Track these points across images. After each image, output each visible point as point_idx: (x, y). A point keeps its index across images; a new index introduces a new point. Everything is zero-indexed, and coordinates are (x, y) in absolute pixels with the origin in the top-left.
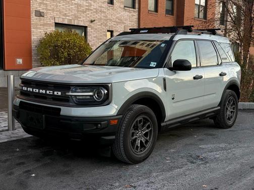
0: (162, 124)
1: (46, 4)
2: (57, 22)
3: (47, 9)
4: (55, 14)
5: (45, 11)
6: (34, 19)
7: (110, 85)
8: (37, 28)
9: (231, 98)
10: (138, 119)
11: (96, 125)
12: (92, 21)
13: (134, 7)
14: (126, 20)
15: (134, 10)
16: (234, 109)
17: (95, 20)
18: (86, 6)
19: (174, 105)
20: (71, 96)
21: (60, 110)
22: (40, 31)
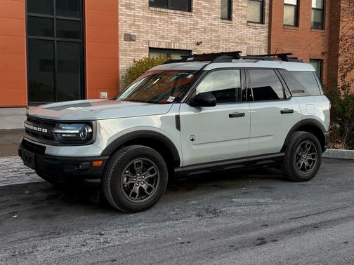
0: (176, 170)
1: (138, 25)
2: (152, 46)
3: (139, 32)
4: (149, 37)
5: (136, 34)
6: (123, 44)
7: (94, 123)
10: (135, 162)
11: (78, 165)
12: (198, 44)
13: (262, 22)
14: (250, 39)
15: (262, 25)
17: (201, 42)
18: (191, 24)
19: (195, 147)
21: (44, 148)
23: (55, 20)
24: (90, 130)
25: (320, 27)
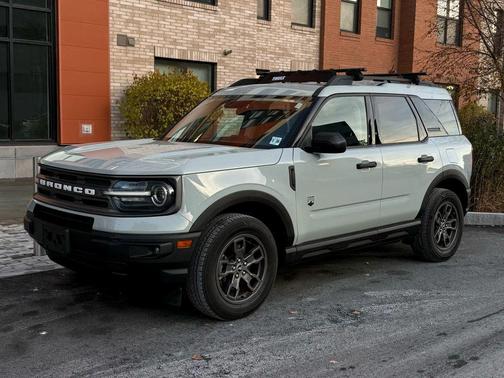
0: (288, 251)
1: (138, 23)
2: (159, 56)
3: (140, 33)
4: (154, 41)
5: (136, 36)
6: (115, 51)
7: (178, 179)
8: (120, 68)
9: (448, 204)
10: (236, 240)
11: (153, 248)
12: (226, 54)
13: (311, 24)
14: (295, 49)
15: (312, 30)
16: (453, 225)
17: (231, 52)
18: (215, 24)
20: (112, 196)
22: (125, 72)
23: (11, 10)
24: (171, 191)
25: (386, 35)
